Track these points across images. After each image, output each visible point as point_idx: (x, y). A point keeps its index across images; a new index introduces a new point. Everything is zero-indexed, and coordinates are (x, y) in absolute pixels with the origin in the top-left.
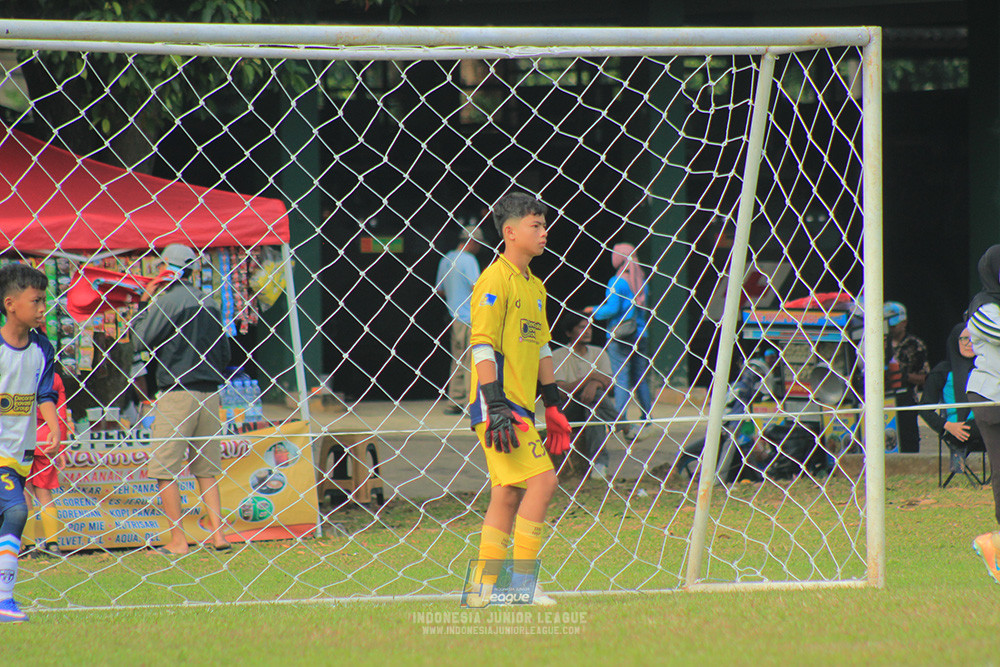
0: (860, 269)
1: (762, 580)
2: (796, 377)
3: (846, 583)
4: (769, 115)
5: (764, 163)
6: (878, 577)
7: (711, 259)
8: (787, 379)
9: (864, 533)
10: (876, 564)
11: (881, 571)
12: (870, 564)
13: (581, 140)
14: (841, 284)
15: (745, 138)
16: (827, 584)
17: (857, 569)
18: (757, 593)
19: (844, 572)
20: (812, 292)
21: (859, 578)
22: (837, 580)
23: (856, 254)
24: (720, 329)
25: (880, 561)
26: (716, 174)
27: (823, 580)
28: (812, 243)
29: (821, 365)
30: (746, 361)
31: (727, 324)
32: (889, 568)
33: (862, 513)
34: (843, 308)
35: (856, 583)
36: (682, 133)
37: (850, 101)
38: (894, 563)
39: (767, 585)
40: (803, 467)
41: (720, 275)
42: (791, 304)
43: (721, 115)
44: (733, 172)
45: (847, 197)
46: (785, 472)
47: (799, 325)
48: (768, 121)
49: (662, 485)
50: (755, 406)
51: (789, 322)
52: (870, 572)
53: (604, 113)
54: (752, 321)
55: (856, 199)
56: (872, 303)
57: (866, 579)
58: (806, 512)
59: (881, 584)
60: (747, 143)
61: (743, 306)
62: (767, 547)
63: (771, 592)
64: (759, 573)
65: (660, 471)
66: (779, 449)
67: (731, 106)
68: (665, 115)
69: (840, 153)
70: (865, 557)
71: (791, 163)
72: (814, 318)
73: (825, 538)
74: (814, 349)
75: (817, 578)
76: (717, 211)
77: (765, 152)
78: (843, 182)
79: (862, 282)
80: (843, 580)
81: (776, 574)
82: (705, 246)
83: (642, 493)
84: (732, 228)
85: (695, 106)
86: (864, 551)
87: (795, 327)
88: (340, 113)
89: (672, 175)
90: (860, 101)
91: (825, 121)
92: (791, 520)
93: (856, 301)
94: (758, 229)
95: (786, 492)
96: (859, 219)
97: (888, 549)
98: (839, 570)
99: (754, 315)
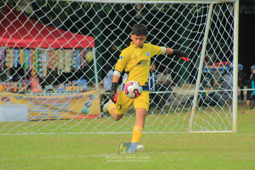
0: (232, 56)
1: (207, 130)
2: (216, 82)
3: (227, 132)
4: (211, 19)
5: (210, 30)
6: (235, 130)
7: (196, 53)
8: (214, 82)
9: (232, 120)
10: (235, 127)
11: (236, 128)
12: (233, 127)
13: (166, 23)
14: (228, 60)
15: (205, 24)
16: (223, 132)
17: (230, 128)
18: (206, 133)
19: (227, 129)
20: (221, 61)
21: (230, 130)
22: (225, 131)
23: (232, 52)
24: (198, 70)
25: (236, 126)
26: (198, 32)
27: (222, 131)
28: (221, 49)
29: (222, 79)
30: (204, 78)
31: (200, 69)
32: (238, 128)
33: (232, 115)
34: (228, 65)
35: (230, 132)
36: (190, 22)
37: (231, 16)
38: (239, 127)
39: (208, 131)
40: (217, 103)
41: (199, 57)
42: (215, 64)
43: (199, 18)
44: (202, 32)
45: (230, 39)
46: (213, 104)
47: (217, 69)
48: (211, 20)
49: (184, 107)
50: (206, 89)
51: (215, 69)
52: (233, 129)
53: (171, 17)
54: (206, 68)
55: (232, 39)
56: (235, 64)
57: (232, 131)
58: (218, 114)
59: (236, 132)
60: (206, 25)
61: (204, 64)
62: (208, 122)
63: (209, 133)
64: (206, 129)
65: (183, 104)
66: (212, 99)
67: (202, 16)
68: (186, 18)
69: (228, 28)
70: (232, 125)
71: (216, 30)
72: (221, 68)
73: (222, 121)
74: (221, 75)
75: (220, 130)
76: (198, 41)
77: (210, 27)
78: (229, 35)
79: (233, 59)
80: (227, 131)
81: (210, 129)
82: (195, 49)
83: (179, 109)
84: (201, 45)
85: (193, 16)
86: (232, 124)
87: (216, 70)
88: (108, 16)
89: (187, 32)
90: (233, 15)
91: (225, 20)
92: (214, 116)
93: (231, 64)
94: (208, 46)
95: (213, 109)
96: (232, 44)
97: (238, 124)
98: (226, 128)
99: (206, 66)
